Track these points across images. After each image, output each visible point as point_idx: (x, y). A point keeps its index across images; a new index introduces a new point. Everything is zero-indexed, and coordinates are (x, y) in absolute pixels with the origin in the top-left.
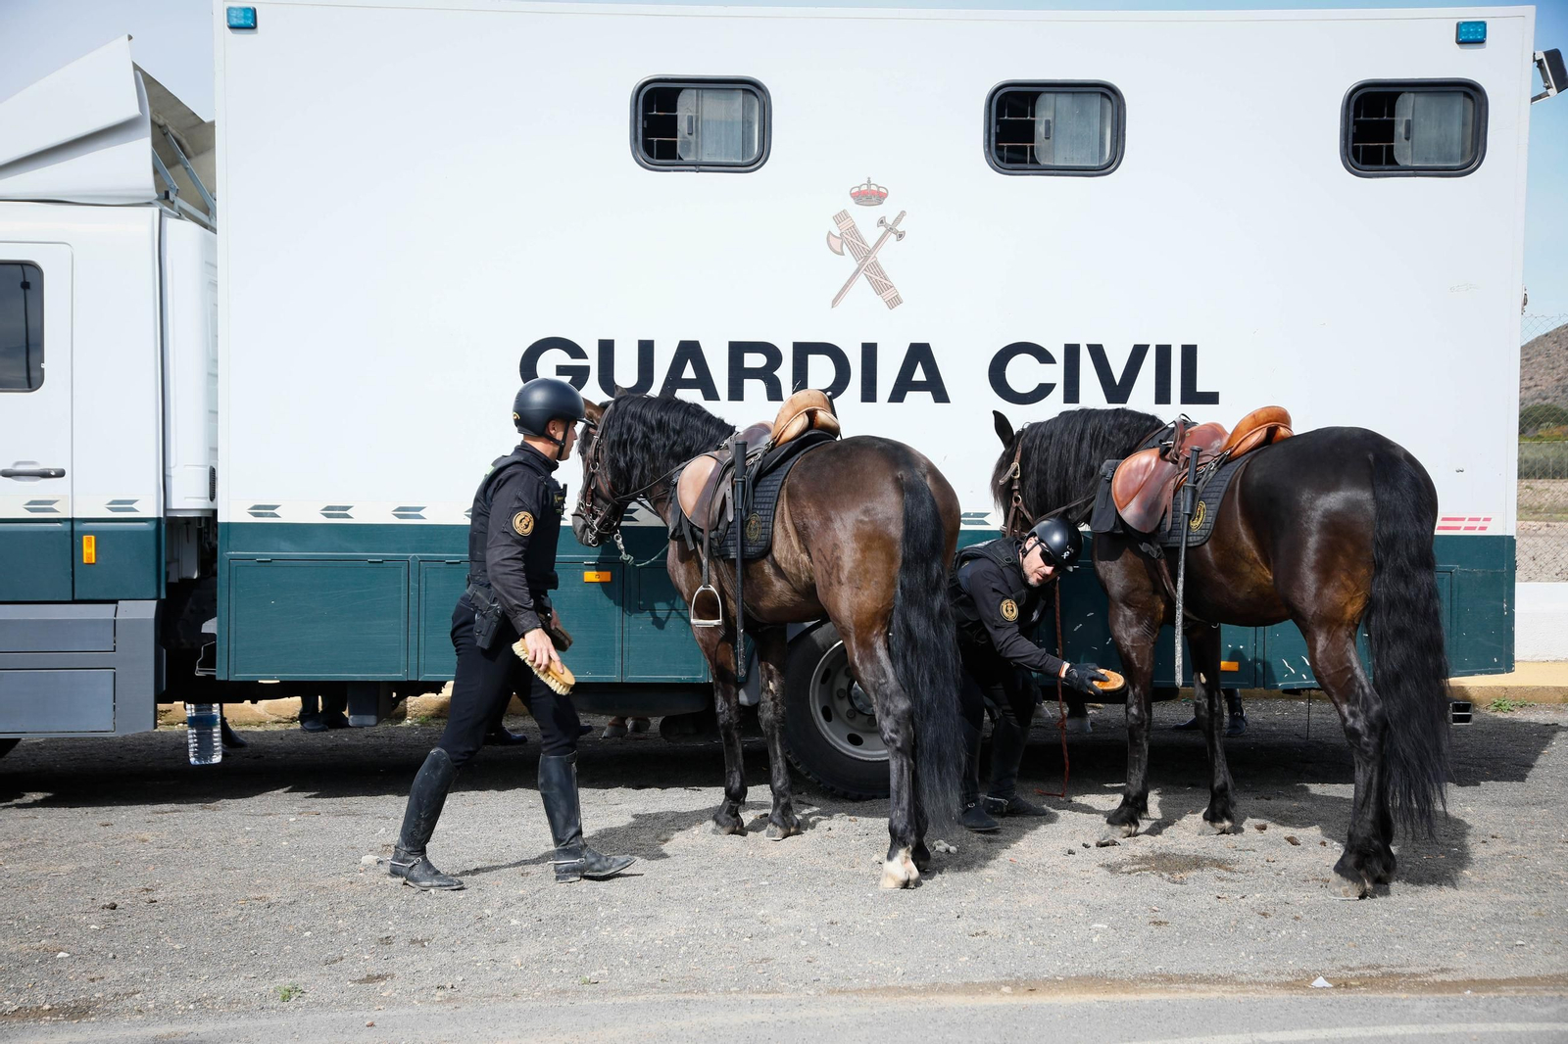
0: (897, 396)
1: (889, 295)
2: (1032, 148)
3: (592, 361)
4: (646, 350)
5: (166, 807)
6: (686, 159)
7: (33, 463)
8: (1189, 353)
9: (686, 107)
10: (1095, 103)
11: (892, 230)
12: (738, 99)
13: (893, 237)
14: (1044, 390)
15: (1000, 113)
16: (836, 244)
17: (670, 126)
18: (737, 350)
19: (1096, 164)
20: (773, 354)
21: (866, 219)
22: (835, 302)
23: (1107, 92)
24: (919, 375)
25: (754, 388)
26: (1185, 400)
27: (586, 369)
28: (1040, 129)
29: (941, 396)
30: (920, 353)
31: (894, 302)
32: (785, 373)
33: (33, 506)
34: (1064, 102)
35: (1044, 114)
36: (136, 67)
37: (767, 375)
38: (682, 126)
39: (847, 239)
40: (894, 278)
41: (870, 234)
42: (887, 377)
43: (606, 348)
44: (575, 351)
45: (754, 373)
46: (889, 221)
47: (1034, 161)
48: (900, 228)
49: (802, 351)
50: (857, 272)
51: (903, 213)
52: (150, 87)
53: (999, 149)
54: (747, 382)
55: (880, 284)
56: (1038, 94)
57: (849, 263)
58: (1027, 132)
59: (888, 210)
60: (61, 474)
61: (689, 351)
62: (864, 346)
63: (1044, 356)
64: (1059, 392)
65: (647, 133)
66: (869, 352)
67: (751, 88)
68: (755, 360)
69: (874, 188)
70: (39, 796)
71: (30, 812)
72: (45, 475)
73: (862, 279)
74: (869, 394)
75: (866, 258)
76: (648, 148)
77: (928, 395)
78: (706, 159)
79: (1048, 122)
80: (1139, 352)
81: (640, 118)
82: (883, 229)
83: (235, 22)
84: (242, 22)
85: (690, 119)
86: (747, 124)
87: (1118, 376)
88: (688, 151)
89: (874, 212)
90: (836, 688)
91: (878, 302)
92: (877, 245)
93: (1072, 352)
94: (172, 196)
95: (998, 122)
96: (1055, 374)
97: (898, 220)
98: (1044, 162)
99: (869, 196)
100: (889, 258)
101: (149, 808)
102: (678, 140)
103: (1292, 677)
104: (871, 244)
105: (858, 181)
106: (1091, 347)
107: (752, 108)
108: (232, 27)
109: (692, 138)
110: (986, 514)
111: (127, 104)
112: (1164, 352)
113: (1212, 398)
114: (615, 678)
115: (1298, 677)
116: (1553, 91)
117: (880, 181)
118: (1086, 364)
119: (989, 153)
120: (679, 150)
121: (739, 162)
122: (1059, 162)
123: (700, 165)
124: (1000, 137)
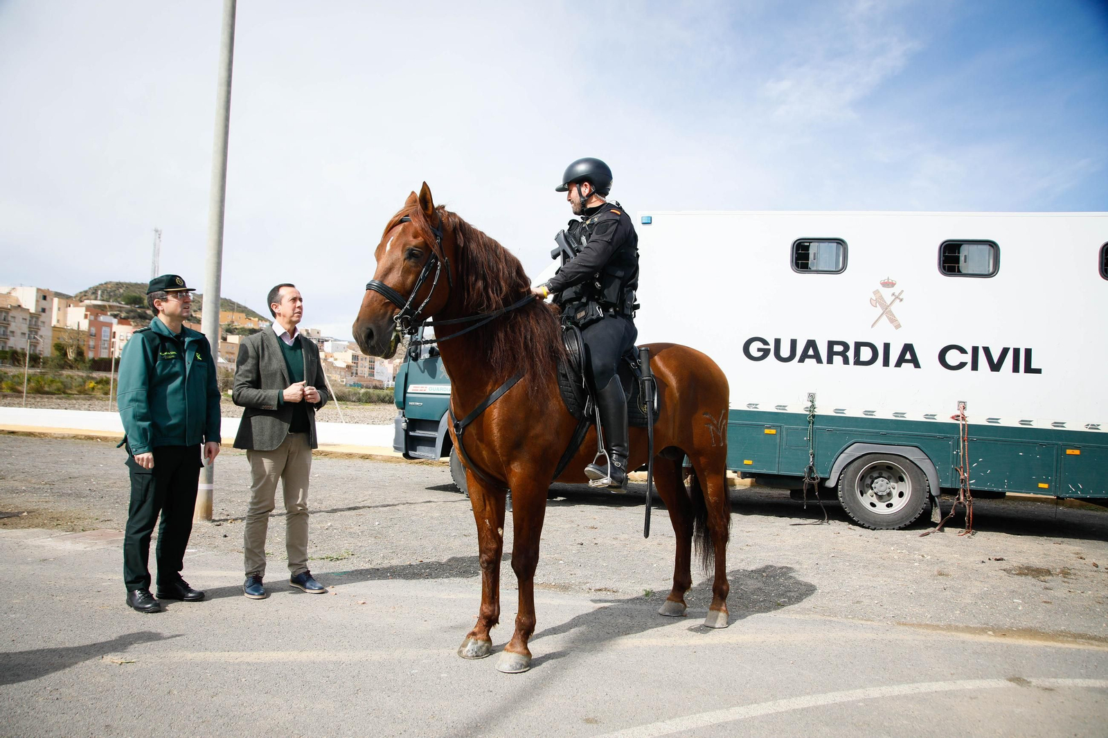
0: (898, 364)
1: (896, 324)
2: (958, 267)
3: (772, 347)
4: (794, 343)
5: (603, 507)
6: (813, 269)
8: (1028, 352)
9: (813, 249)
10: (986, 248)
11: (897, 298)
12: (834, 245)
13: (898, 300)
14: (962, 365)
15: (944, 252)
16: (874, 303)
17: (806, 257)
18: (831, 344)
19: (987, 273)
20: (846, 347)
21: (887, 294)
22: (872, 326)
23: (992, 244)
24: (908, 356)
25: (838, 359)
26: (1026, 371)
27: (769, 350)
28: (962, 259)
29: (917, 365)
30: (908, 348)
31: (898, 326)
32: (851, 354)
34: (973, 247)
35: (964, 253)
37: (843, 355)
38: (811, 256)
39: (878, 301)
40: (898, 317)
41: (888, 299)
42: (894, 357)
43: (778, 342)
44: (765, 343)
45: (838, 353)
46: (897, 294)
47: (959, 271)
48: (901, 297)
49: (858, 345)
50: (882, 314)
51: (902, 291)
53: (944, 267)
54: (834, 357)
55: (893, 320)
56: (961, 245)
57: (879, 310)
58: (957, 260)
59: (896, 290)
61: (811, 344)
62: (885, 344)
63: (963, 351)
64: (969, 366)
65: (797, 259)
66: (887, 346)
67: (840, 242)
68: (838, 348)
69: (890, 281)
70: (562, 498)
73: (884, 317)
74: (886, 363)
75: (887, 309)
76: (797, 265)
77: (911, 365)
78: (820, 269)
79: (965, 256)
80: (1005, 351)
81: (794, 253)
82: (894, 297)
83: (644, 222)
84: (646, 222)
85: (815, 254)
86: (838, 256)
87: (996, 360)
88: (813, 266)
89: (891, 290)
90: (866, 483)
91: (891, 327)
92: (892, 303)
93: (975, 350)
95: (944, 256)
96: (968, 358)
97: (900, 294)
98: (963, 272)
99: (888, 284)
100: (896, 308)
101: (597, 507)
102: (810, 262)
103: (1073, 492)
104: (889, 303)
105: (884, 278)
106: (983, 348)
107: (839, 250)
108: (643, 223)
109: (815, 261)
110: (935, 415)
112: (1017, 351)
113: (1038, 371)
114: (775, 472)
115: (1076, 492)
117: (893, 278)
118: (982, 354)
119: (940, 268)
120: (809, 266)
121: (834, 270)
122: (970, 272)
123: (818, 272)
124: (944, 262)
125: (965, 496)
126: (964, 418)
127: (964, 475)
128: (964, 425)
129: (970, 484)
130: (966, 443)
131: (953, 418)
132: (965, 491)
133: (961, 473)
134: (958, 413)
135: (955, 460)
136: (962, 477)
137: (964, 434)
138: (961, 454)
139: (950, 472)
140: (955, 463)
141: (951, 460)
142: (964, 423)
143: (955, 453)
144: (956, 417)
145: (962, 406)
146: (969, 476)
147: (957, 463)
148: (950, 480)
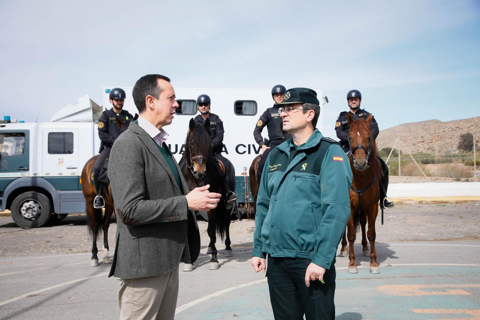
2: (242, 111)
4: (177, 146)
7: (72, 166)
9: (184, 104)
10: (252, 104)
12: (192, 103)
14: (245, 152)
15: (236, 105)
17: (181, 108)
19: (253, 114)
23: (254, 102)
28: (243, 108)
33: (72, 174)
34: (247, 104)
35: (244, 105)
36: (90, 99)
47: (242, 113)
52: (93, 103)
53: (236, 111)
56: (243, 102)
58: (241, 108)
60: (76, 168)
63: (245, 146)
64: (247, 152)
67: (194, 102)
71: (71, 226)
72: (74, 168)
77: (225, 153)
78: (187, 113)
79: (245, 107)
85: (184, 107)
86: (194, 107)
87: (257, 150)
88: (183, 112)
93: (249, 146)
94: (95, 120)
95: (236, 107)
96: (247, 149)
98: (244, 113)
102: (182, 110)
106: (252, 145)
107: (194, 105)
108: (106, 92)
109: (184, 110)
111: (88, 105)
116: (326, 103)
118: (252, 148)
119: (235, 112)
120: (182, 112)
121: (192, 113)
122: (247, 114)
123: (185, 114)
124: (237, 109)
125: (247, 205)
126: (246, 174)
127: (247, 197)
128: (246, 177)
129: (250, 200)
130: (247, 184)
131: (242, 174)
132: (247, 204)
133: (246, 196)
134: (244, 172)
135: (243, 191)
136: (246, 198)
137: (246, 180)
138: (245, 188)
139: (242, 196)
140: (243, 192)
141: (242, 191)
142: (246, 175)
143: (243, 188)
144: (243, 174)
145: (245, 169)
146: (249, 197)
147: (244, 192)
148: (242, 200)
